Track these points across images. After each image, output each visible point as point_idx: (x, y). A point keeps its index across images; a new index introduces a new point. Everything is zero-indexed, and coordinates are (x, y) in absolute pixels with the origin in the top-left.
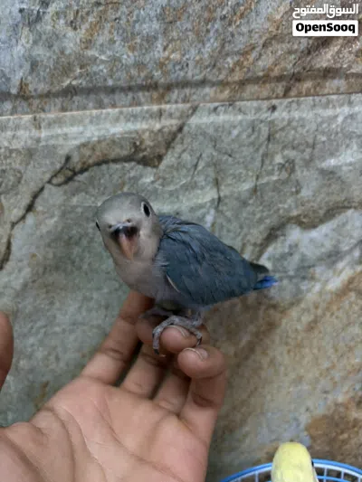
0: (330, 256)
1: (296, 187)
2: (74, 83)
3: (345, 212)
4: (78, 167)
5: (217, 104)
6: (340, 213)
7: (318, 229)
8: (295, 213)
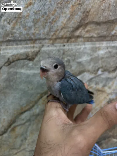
1: (70, 67)
2: (10, 39)
3: (84, 73)
4: (12, 61)
5: (49, 45)
6: (82, 73)
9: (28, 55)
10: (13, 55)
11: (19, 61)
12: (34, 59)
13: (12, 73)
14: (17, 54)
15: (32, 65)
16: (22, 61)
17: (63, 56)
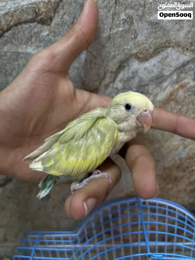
0: (157, 78)
1: (134, 35)
3: (166, 50)
4: (5, 28)
6: (163, 51)
7: (149, 62)
8: (134, 51)
9: (37, 10)
10: (6, 14)
11: (19, 27)
12: (51, 19)
13: (9, 54)
14: (15, 11)
15: (48, 35)
16: (25, 26)
17: (115, 8)
